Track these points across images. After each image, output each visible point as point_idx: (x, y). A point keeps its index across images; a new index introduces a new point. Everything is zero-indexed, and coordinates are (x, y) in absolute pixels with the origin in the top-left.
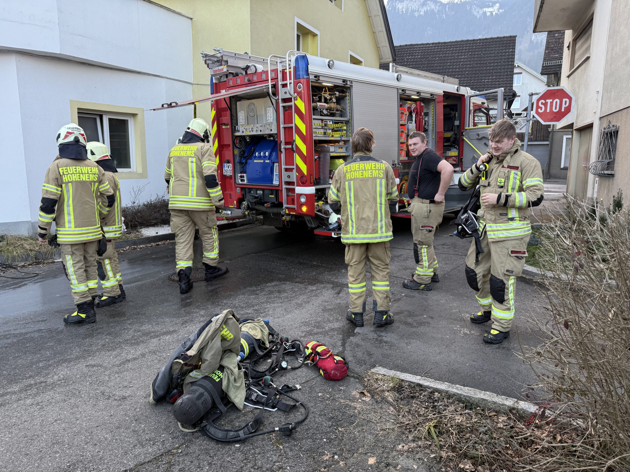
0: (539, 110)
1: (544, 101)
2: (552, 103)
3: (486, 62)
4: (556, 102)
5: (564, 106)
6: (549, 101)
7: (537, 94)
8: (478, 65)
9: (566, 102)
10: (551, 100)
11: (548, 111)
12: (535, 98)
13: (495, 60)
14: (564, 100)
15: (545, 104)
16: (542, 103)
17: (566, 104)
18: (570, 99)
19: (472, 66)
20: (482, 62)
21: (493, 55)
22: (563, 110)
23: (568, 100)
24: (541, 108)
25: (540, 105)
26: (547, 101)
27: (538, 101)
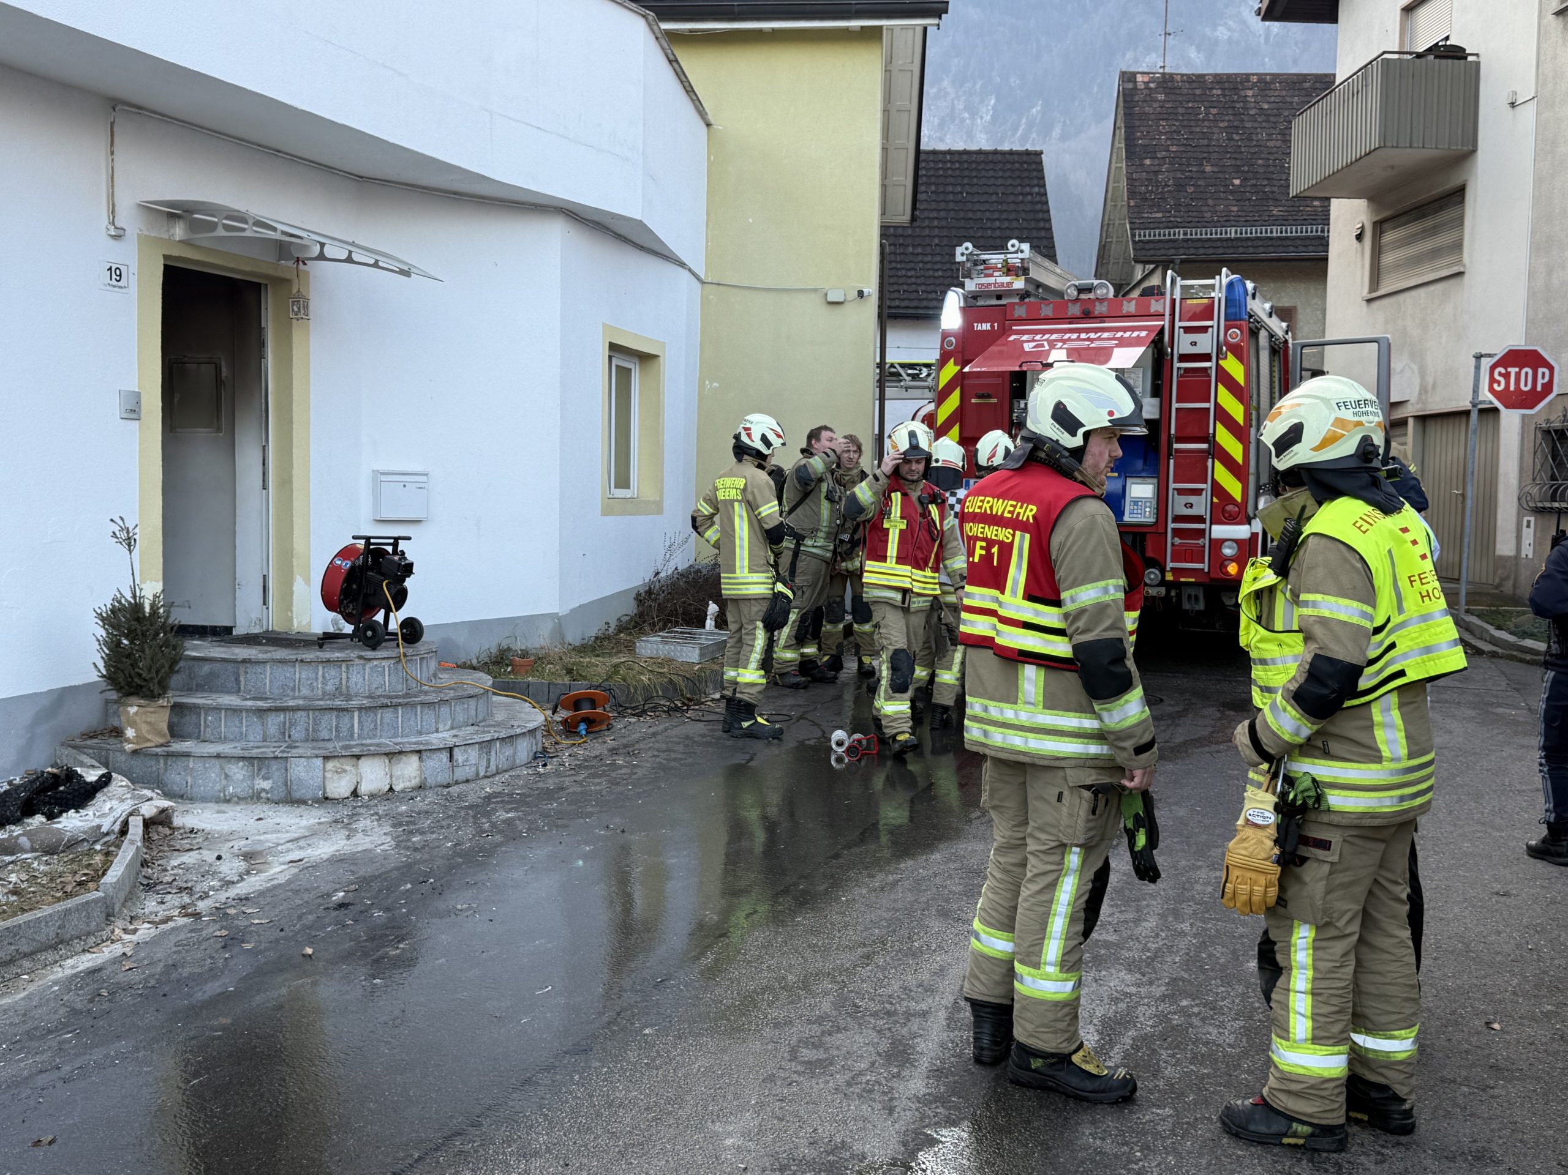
0: (1495, 386)
1: (1503, 371)
2: (1518, 375)
3: (979, 215)
4: (1527, 373)
5: (1540, 382)
6: (1513, 370)
7: (1490, 356)
8: (962, 224)
9: (1543, 374)
10: (1517, 369)
11: (1512, 388)
12: (1486, 363)
13: (1001, 212)
14: (1541, 370)
15: (1507, 376)
16: (1500, 374)
17: (1543, 377)
18: (1551, 369)
19: (944, 223)
20: (970, 215)
21: (994, 198)
22: (1539, 388)
23: (1546, 371)
24: (1499, 383)
25: (1496, 376)
26: (1509, 369)
27: (1493, 368)
